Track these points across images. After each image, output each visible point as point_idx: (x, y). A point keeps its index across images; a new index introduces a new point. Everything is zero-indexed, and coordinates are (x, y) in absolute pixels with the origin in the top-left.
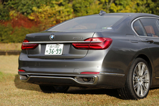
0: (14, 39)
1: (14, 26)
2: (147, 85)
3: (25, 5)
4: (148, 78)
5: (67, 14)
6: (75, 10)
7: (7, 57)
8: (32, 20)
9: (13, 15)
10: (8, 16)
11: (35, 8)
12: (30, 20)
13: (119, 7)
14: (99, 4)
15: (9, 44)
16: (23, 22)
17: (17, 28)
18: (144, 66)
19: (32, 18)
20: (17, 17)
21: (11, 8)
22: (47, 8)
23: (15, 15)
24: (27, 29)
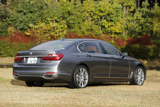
0: (12, 54)
1: (11, 42)
2: (87, 81)
3: (22, 22)
4: (87, 77)
5: (61, 30)
6: (68, 26)
7: (5, 70)
8: (29, 36)
9: (11, 31)
10: (7, 32)
11: (31, 25)
12: (26, 35)
13: (110, 24)
14: (92, 20)
15: (7, 58)
16: (20, 37)
17: (14, 43)
18: (84, 70)
19: (28, 34)
20: (15, 33)
21: (9, 24)
22: (43, 24)
23: (13, 31)
24: (24, 44)
